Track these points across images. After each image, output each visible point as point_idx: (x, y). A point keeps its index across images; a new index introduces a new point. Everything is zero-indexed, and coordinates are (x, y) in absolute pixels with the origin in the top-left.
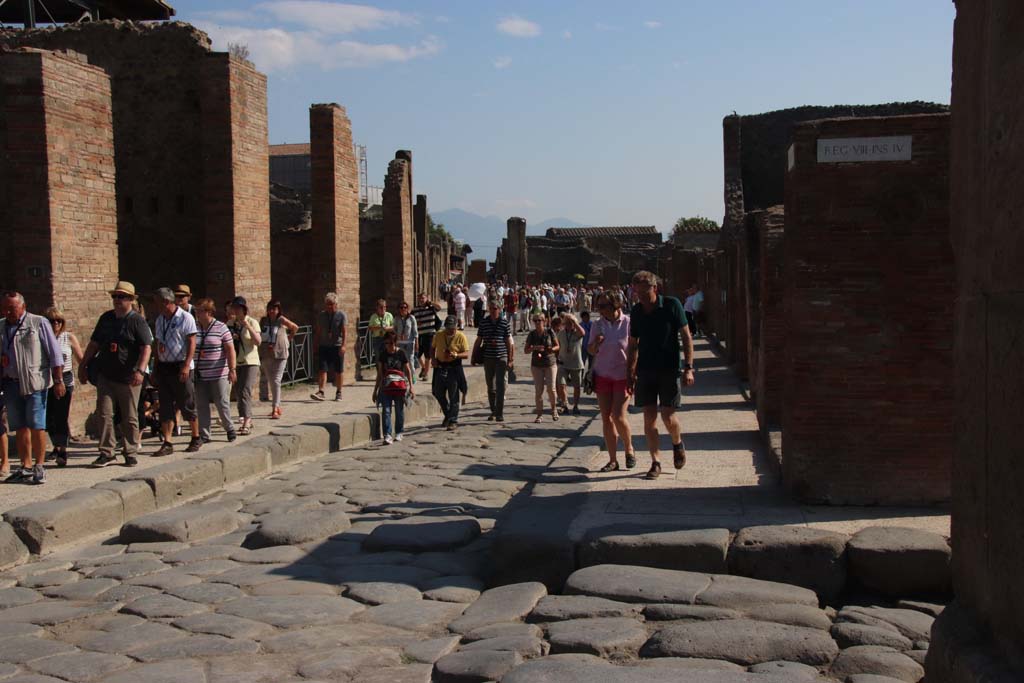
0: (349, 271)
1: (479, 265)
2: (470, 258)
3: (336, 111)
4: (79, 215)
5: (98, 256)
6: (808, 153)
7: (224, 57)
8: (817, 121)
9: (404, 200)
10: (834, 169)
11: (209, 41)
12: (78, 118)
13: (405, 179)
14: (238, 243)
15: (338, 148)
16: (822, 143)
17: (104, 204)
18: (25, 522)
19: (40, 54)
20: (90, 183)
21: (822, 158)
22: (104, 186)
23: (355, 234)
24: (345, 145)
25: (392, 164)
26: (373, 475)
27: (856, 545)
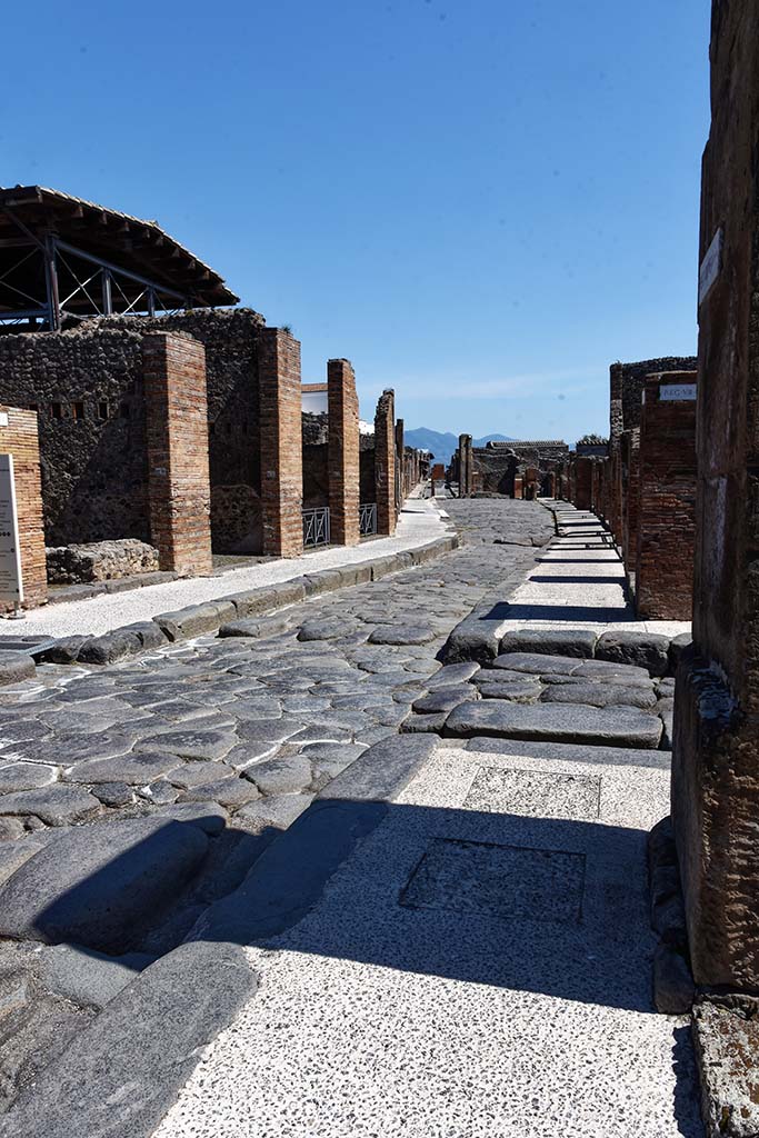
0: (353, 471)
1: (439, 468)
2: (432, 463)
3: (345, 364)
4: (186, 436)
5: (197, 462)
6: (654, 394)
7: (274, 331)
8: (660, 374)
9: (389, 423)
10: (671, 404)
11: (264, 320)
12: (187, 374)
13: (390, 409)
14: (281, 453)
15: (346, 389)
16: (663, 388)
17: (201, 428)
18: (165, 623)
19: (165, 336)
20: (192, 415)
21: (662, 398)
22: (200, 416)
23: (357, 447)
24: (350, 386)
25: (381, 399)
26: (371, 602)
27: (676, 643)
